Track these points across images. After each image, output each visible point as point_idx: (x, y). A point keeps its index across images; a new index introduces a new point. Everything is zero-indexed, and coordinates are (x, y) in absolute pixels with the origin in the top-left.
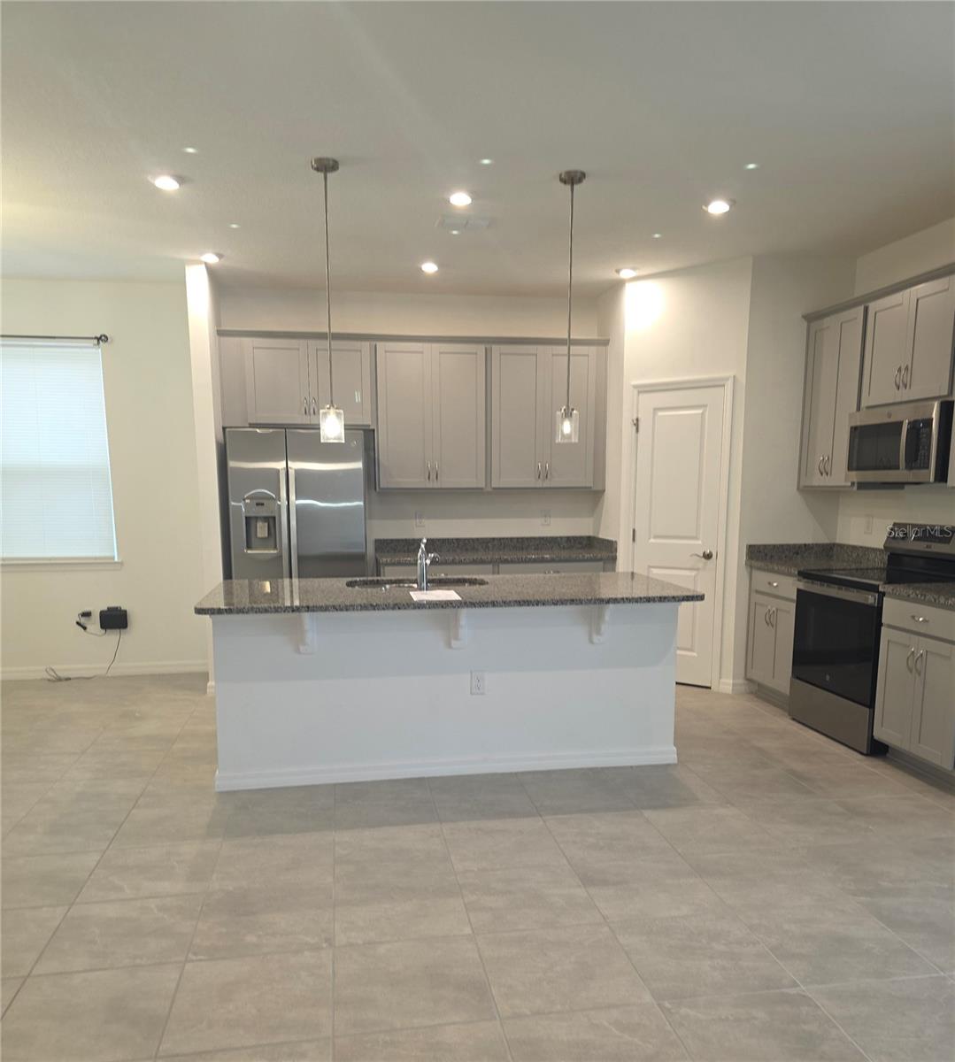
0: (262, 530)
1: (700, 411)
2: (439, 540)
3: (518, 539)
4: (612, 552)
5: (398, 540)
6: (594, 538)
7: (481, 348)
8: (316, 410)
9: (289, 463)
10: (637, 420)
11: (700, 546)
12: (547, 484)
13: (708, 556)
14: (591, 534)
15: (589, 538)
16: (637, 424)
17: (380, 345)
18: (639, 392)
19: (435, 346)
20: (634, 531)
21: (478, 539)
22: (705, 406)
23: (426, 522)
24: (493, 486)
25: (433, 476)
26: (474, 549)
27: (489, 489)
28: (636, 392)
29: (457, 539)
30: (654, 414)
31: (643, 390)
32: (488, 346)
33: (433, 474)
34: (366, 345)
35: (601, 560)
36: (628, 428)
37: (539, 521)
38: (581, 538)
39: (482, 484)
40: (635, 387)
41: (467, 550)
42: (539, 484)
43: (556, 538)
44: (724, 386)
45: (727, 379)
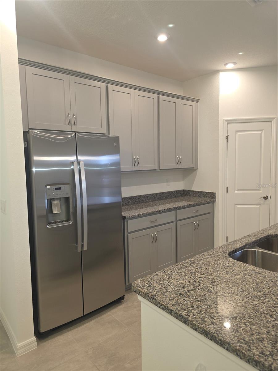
1: (260, 132)
7: (155, 96)
8: (76, 122)
10: (227, 136)
11: (262, 193)
12: (180, 167)
13: (266, 198)
16: (227, 138)
17: (110, 86)
18: (228, 123)
19: (136, 91)
20: (227, 188)
22: (262, 130)
24: (160, 168)
25: (136, 164)
27: (159, 170)
28: (226, 123)
29: (136, 197)
30: (236, 134)
31: (230, 122)
32: (158, 95)
34: (103, 85)
36: (222, 140)
39: (156, 168)
40: (226, 120)
44: (271, 121)
45: (274, 118)
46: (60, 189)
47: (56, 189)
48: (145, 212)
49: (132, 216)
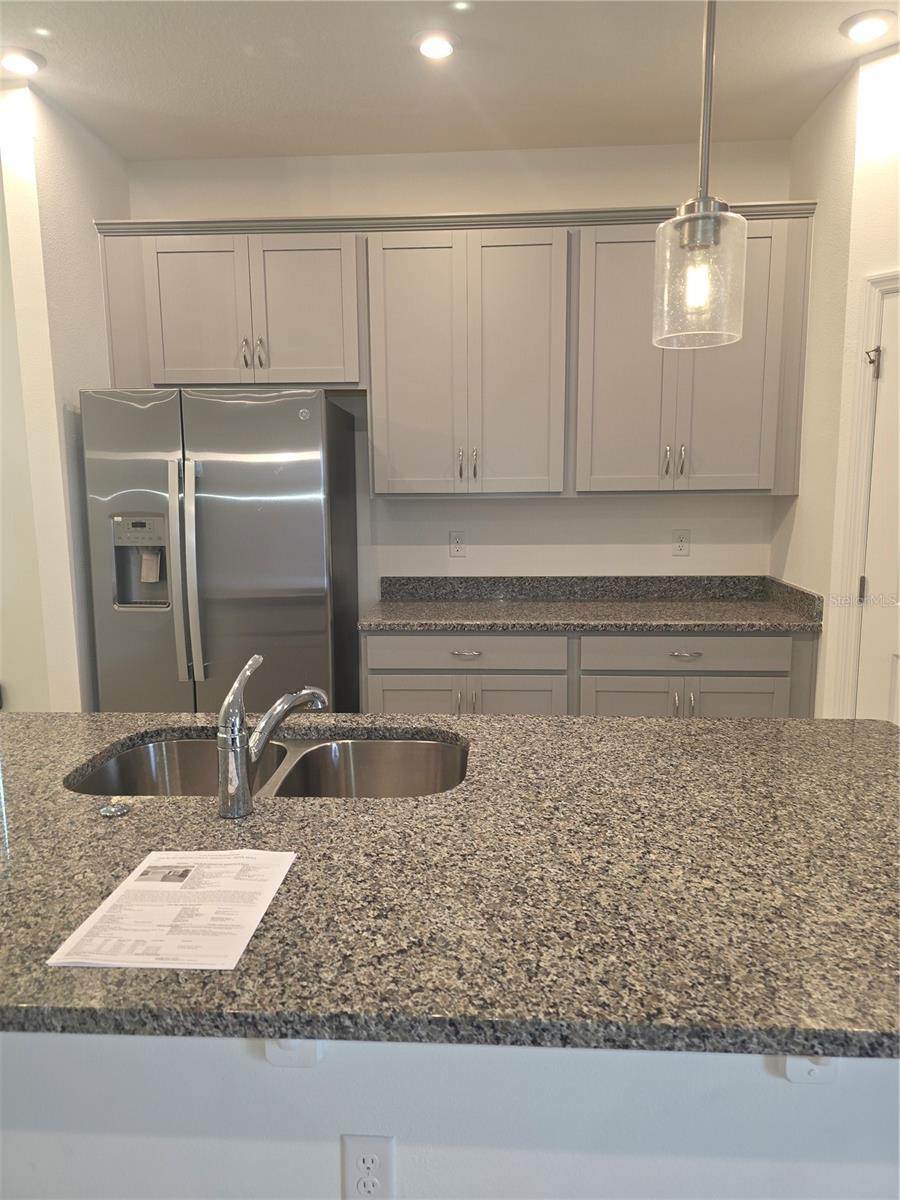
0: (148, 572)
2: (488, 579)
3: (628, 579)
4: (811, 618)
5: (419, 580)
6: (772, 581)
7: (559, 234)
8: (263, 358)
9: (187, 452)
10: (878, 350)
12: (681, 484)
14: (767, 573)
15: (763, 578)
16: (876, 359)
17: (376, 239)
18: (885, 293)
19: (476, 235)
20: (863, 580)
21: (555, 579)
23: (469, 550)
24: (579, 488)
25: (468, 472)
26: (550, 598)
27: (572, 495)
28: (876, 292)
31: (891, 288)
32: (572, 229)
33: (468, 467)
34: (348, 239)
35: (787, 633)
36: (855, 368)
37: (668, 549)
38: (748, 579)
39: (558, 486)
40: (875, 282)
41: (536, 599)
42: (667, 484)
43: (701, 579)
46: (143, 525)
47: (135, 525)
48: (429, 622)
49: (378, 626)
